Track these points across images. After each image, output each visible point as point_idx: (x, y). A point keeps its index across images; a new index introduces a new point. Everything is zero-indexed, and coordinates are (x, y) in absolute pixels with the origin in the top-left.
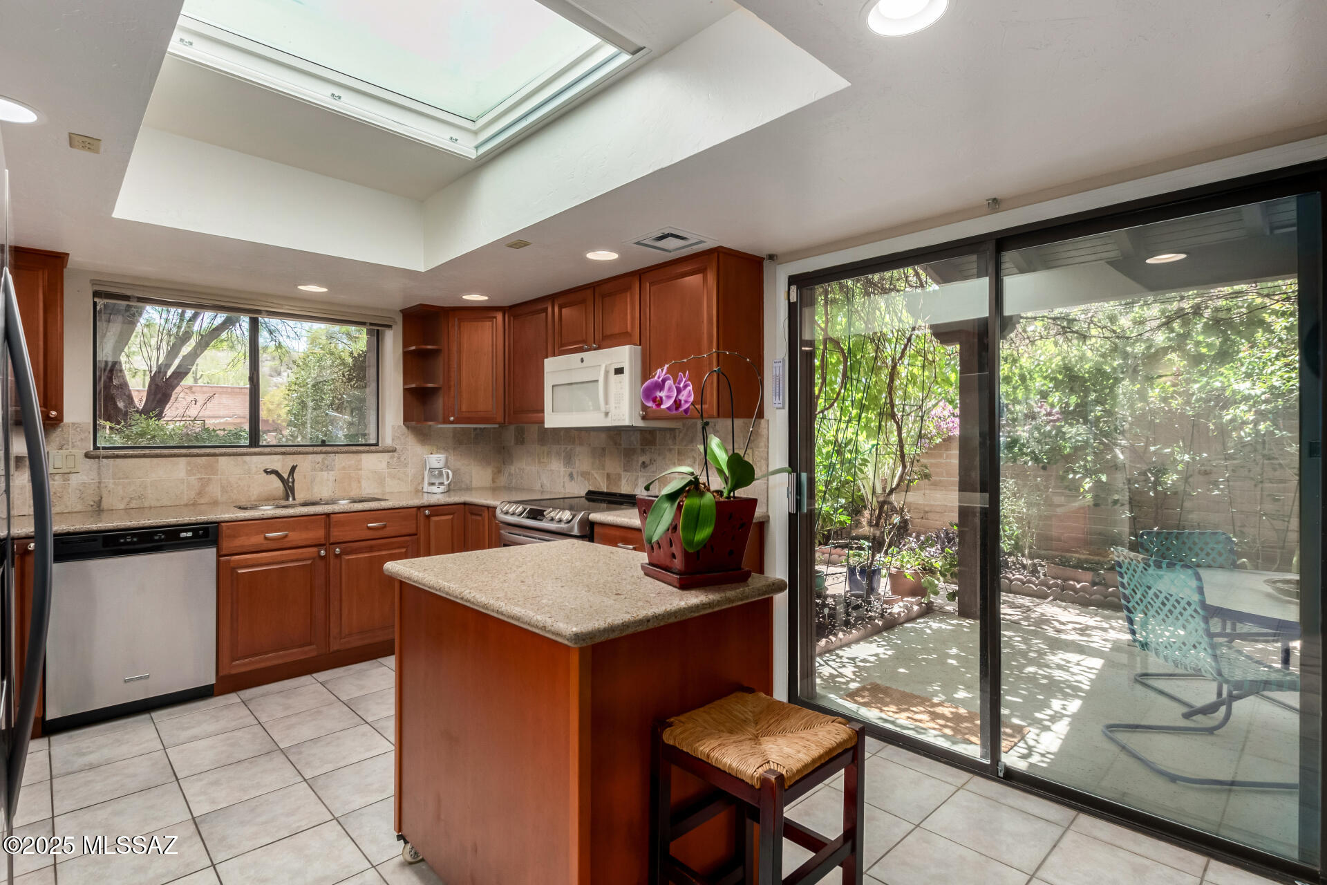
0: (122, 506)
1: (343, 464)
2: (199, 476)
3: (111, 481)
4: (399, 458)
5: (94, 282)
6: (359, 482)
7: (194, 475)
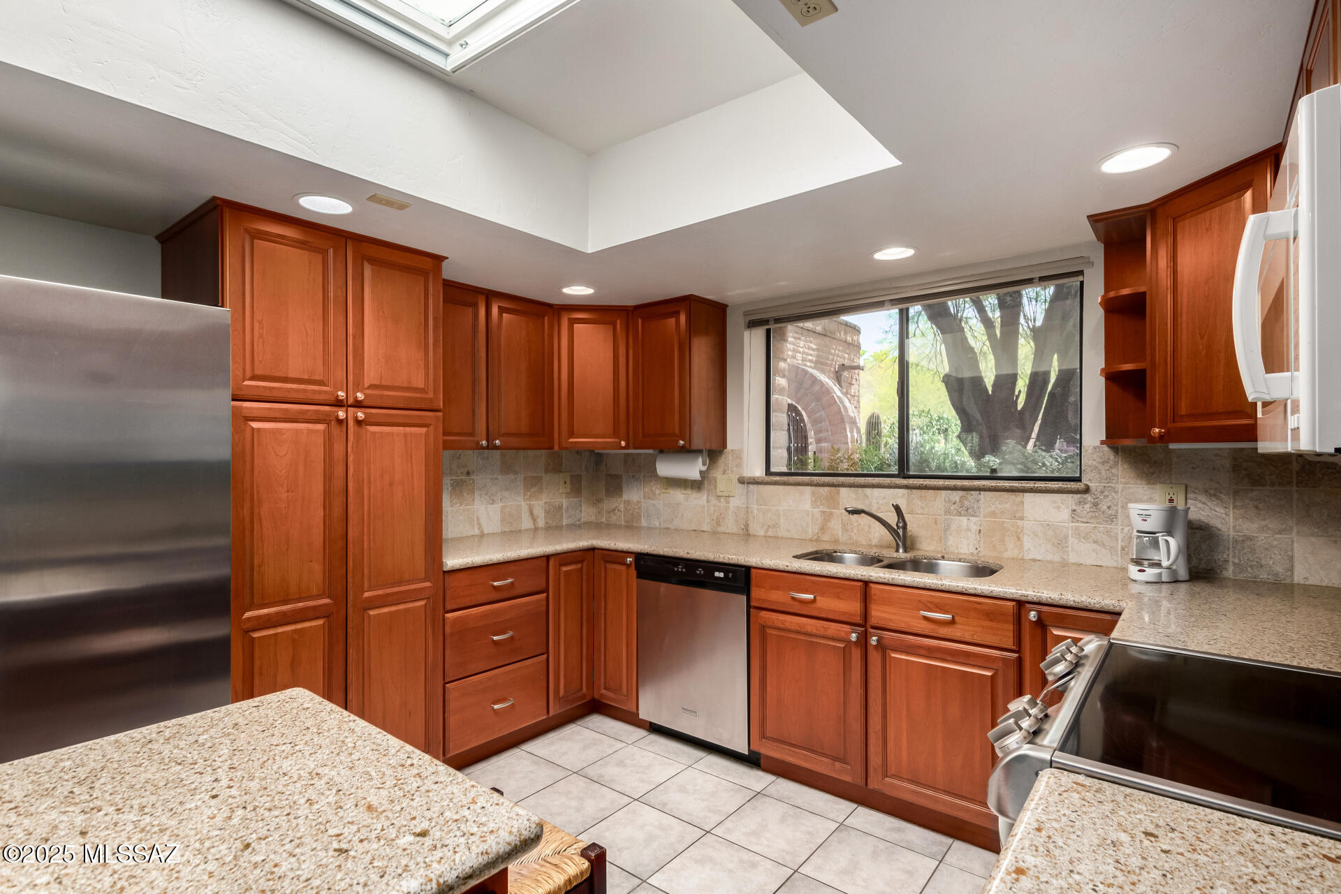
0: (762, 533)
1: (993, 508)
2: (822, 508)
3: (755, 507)
4: (1096, 505)
5: (746, 314)
6: (1018, 538)
7: (818, 506)
